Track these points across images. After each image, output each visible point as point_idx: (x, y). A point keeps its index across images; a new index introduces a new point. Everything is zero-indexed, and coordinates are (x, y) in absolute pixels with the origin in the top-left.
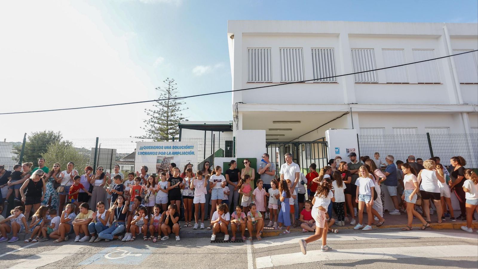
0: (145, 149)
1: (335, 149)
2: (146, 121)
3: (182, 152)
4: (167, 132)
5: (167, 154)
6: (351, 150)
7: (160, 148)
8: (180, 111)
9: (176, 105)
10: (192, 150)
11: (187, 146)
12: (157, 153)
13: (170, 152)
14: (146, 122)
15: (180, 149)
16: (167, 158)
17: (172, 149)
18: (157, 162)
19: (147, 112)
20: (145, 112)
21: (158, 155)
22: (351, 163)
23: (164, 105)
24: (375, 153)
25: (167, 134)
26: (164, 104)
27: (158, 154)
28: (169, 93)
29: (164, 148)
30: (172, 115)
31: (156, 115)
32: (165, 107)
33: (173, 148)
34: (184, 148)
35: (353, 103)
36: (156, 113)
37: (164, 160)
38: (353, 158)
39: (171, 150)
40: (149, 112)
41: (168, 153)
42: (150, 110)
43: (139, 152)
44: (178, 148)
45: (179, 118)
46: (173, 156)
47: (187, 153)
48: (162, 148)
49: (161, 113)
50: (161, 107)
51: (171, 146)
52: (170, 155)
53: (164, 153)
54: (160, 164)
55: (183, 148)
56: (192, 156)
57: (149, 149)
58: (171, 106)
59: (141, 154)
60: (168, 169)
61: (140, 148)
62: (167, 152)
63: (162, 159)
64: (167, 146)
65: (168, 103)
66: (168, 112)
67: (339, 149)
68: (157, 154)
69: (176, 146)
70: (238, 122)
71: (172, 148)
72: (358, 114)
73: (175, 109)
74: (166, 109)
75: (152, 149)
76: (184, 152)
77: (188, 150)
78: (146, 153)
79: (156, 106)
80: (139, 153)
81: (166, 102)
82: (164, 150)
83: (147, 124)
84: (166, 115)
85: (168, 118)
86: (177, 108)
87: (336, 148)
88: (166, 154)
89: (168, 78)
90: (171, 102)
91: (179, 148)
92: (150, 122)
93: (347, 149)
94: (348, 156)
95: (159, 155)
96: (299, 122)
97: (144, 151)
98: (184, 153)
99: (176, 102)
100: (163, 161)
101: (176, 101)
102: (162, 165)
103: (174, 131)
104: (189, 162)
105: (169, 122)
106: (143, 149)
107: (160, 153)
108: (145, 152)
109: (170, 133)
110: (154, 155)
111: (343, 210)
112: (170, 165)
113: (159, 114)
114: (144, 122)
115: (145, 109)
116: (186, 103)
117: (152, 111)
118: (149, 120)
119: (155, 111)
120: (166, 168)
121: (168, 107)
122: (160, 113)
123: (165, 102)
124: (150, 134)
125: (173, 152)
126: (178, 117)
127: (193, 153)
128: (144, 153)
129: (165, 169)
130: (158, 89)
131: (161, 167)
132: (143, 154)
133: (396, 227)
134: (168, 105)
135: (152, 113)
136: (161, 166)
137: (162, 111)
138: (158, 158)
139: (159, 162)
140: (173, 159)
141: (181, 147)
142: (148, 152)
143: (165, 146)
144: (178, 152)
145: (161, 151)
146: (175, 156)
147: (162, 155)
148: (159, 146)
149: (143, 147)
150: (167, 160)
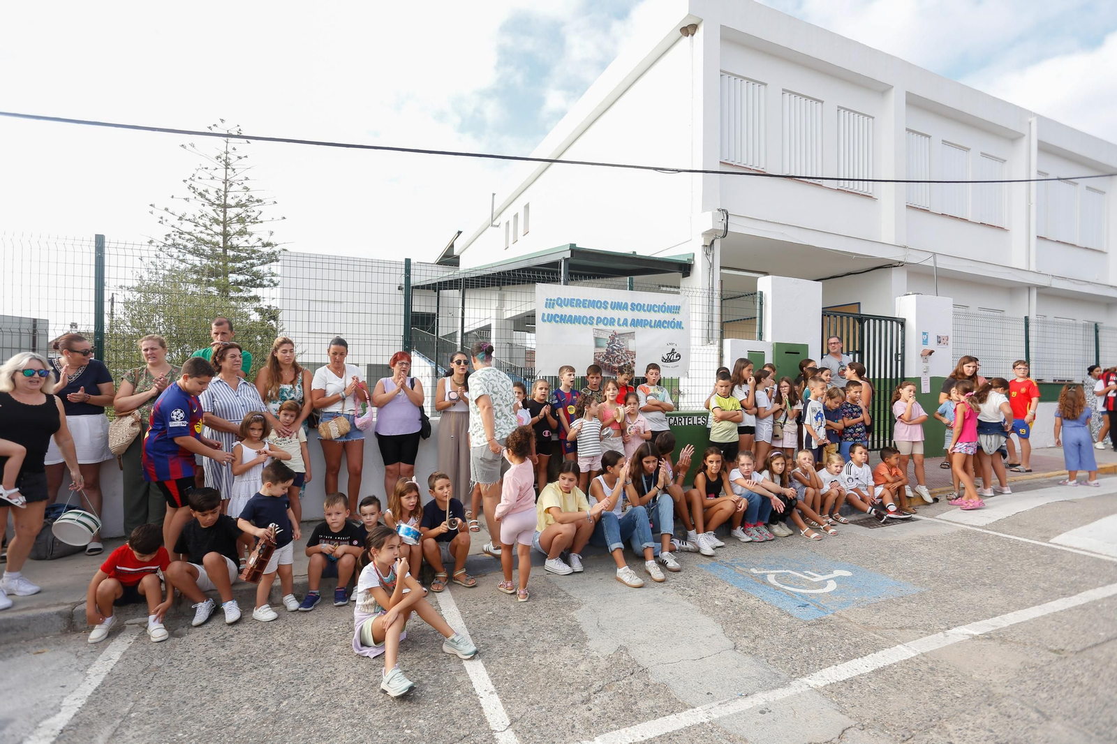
0: (560, 305)
2: (153, 241)
3: (656, 321)
5: (619, 325)
7: (599, 305)
8: (261, 222)
9: (249, 206)
10: (678, 318)
11: (665, 307)
12: (593, 319)
13: (626, 320)
15: (649, 311)
16: (620, 335)
17: (629, 309)
18: (597, 346)
19: (159, 212)
20: (150, 212)
21: (596, 327)
23: (211, 201)
26: (212, 197)
27: (595, 322)
28: (227, 165)
29: (611, 307)
30: (242, 233)
31: (187, 227)
34: (659, 312)
36: (189, 220)
37: (613, 338)
39: (629, 315)
40: (166, 215)
41: (621, 322)
42: (166, 209)
43: (544, 314)
44: (645, 311)
45: (263, 243)
46: (632, 329)
48: (603, 305)
51: (626, 304)
52: (627, 326)
53: (612, 322)
54: (604, 351)
55: (655, 311)
56: (676, 331)
57: (572, 306)
58: (233, 206)
59: (550, 321)
61: (546, 303)
62: (619, 319)
63: (606, 336)
64: (618, 303)
65: (226, 196)
68: (591, 324)
69: (639, 304)
70: (713, 257)
71: (629, 307)
73: (249, 217)
75: (580, 307)
76: (660, 321)
77: (668, 317)
78: (563, 319)
80: (546, 318)
82: (609, 313)
84: (219, 229)
85: (225, 240)
86: (253, 215)
87: (924, 333)
88: (616, 324)
89: (222, 120)
90: (236, 194)
91: (646, 308)
93: (938, 336)
95: (597, 324)
97: (557, 310)
98: (659, 324)
99: (250, 196)
100: (610, 344)
102: (608, 353)
104: (673, 347)
105: (230, 253)
106: (556, 306)
107: (599, 320)
108: (560, 314)
110: (585, 323)
115: (151, 205)
116: (275, 202)
117: (174, 214)
119: (183, 215)
120: (619, 363)
121: (225, 206)
123: (215, 192)
125: (633, 320)
126: (260, 239)
127: (679, 325)
128: (557, 319)
129: (616, 365)
130: (189, 147)
131: (607, 358)
132: (557, 322)
134: (223, 201)
135: (175, 220)
138: (598, 333)
139: (599, 344)
140: (634, 339)
141: (651, 308)
142: (571, 316)
143: (612, 302)
144: (646, 320)
145: (602, 313)
146: (638, 330)
147: (606, 325)
148: (599, 301)
149: (554, 300)
150: (618, 340)
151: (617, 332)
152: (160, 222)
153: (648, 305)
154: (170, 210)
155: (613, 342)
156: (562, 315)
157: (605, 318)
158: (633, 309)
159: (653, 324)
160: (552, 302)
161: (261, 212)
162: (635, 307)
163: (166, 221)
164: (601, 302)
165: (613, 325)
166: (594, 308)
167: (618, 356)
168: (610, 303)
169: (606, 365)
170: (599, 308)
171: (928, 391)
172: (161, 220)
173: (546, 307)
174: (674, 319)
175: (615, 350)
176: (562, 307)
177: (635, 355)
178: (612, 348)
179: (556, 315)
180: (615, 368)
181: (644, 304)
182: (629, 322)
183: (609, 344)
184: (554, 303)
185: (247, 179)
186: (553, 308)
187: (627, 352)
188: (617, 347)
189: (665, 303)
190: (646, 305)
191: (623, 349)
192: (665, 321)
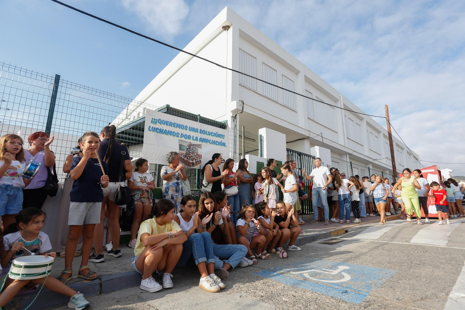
3: (212, 140)
5: (193, 140)
7: (182, 127)
10: (224, 141)
11: (217, 134)
12: (179, 134)
13: (197, 137)
15: (209, 135)
16: (193, 145)
17: (199, 133)
18: (180, 149)
21: (180, 139)
27: (180, 136)
29: (189, 130)
33: (201, 133)
34: (214, 136)
37: (189, 146)
39: (199, 135)
41: (194, 138)
43: (150, 127)
44: (207, 134)
46: (200, 143)
47: (217, 143)
48: (185, 128)
51: (197, 129)
52: (197, 141)
53: (189, 137)
54: (184, 152)
55: (212, 136)
56: (223, 147)
57: (167, 125)
59: (154, 131)
60: (194, 161)
61: (152, 121)
62: (193, 137)
63: (186, 145)
64: (193, 128)
67: (324, 164)
68: (178, 136)
69: (204, 130)
71: (199, 131)
75: (172, 126)
76: (214, 141)
77: (218, 139)
78: (161, 131)
80: (151, 129)
82: (188, 133)
88: (191, 139)
97: (158, 126)
98: (214, 143)
102: (187, 154)
106: (158, 123)
107: (182, 135)
108: (159, 128)
110: (174, 136)
120: (192, 160)
125: (201, 138)
127: (224, 144)
128: (158, 131)
129: (191, 161)
132: (158, 132)
136: (185, 156)
138: (181, 142)
139: (182, 148)
140: (201, 148)
141: (210, 134)
142: (166, 130)
143: (190, 127)
144: (207, 139)
145: (184, 132)
146: (203, 144)
147: (186, 138)
148: (182, 125)
149: (157, 120)
150: (192, 148)
151: (192, 143)
153: (209, 132)
155: (190, 148)
156: (161, 129)
157: (186, 135)
159: (211, 142)
160: (155, 121)
162: (202, 132)
164: (184, 126)
165: (190, 139)
166: (179, 128)
167: (192, 156)
168: (188, 127)
169: (185, 160)
170: (182, 129)
173: (151, 123)
174: (222, 141)
175: (190, 152)
176: (161, 124)
177: (201, 157)
178: (189, 151)
179: (157, 128)
180: (190, 163)
182: (199, 139)
183: (187, 149)
184: (156, 122)
186: (156, 124)
187: (197, 155)
188: (191, 151)
189: (217, 132)
190: (208, 132)
191: (195, 153)
192: (217, 141)
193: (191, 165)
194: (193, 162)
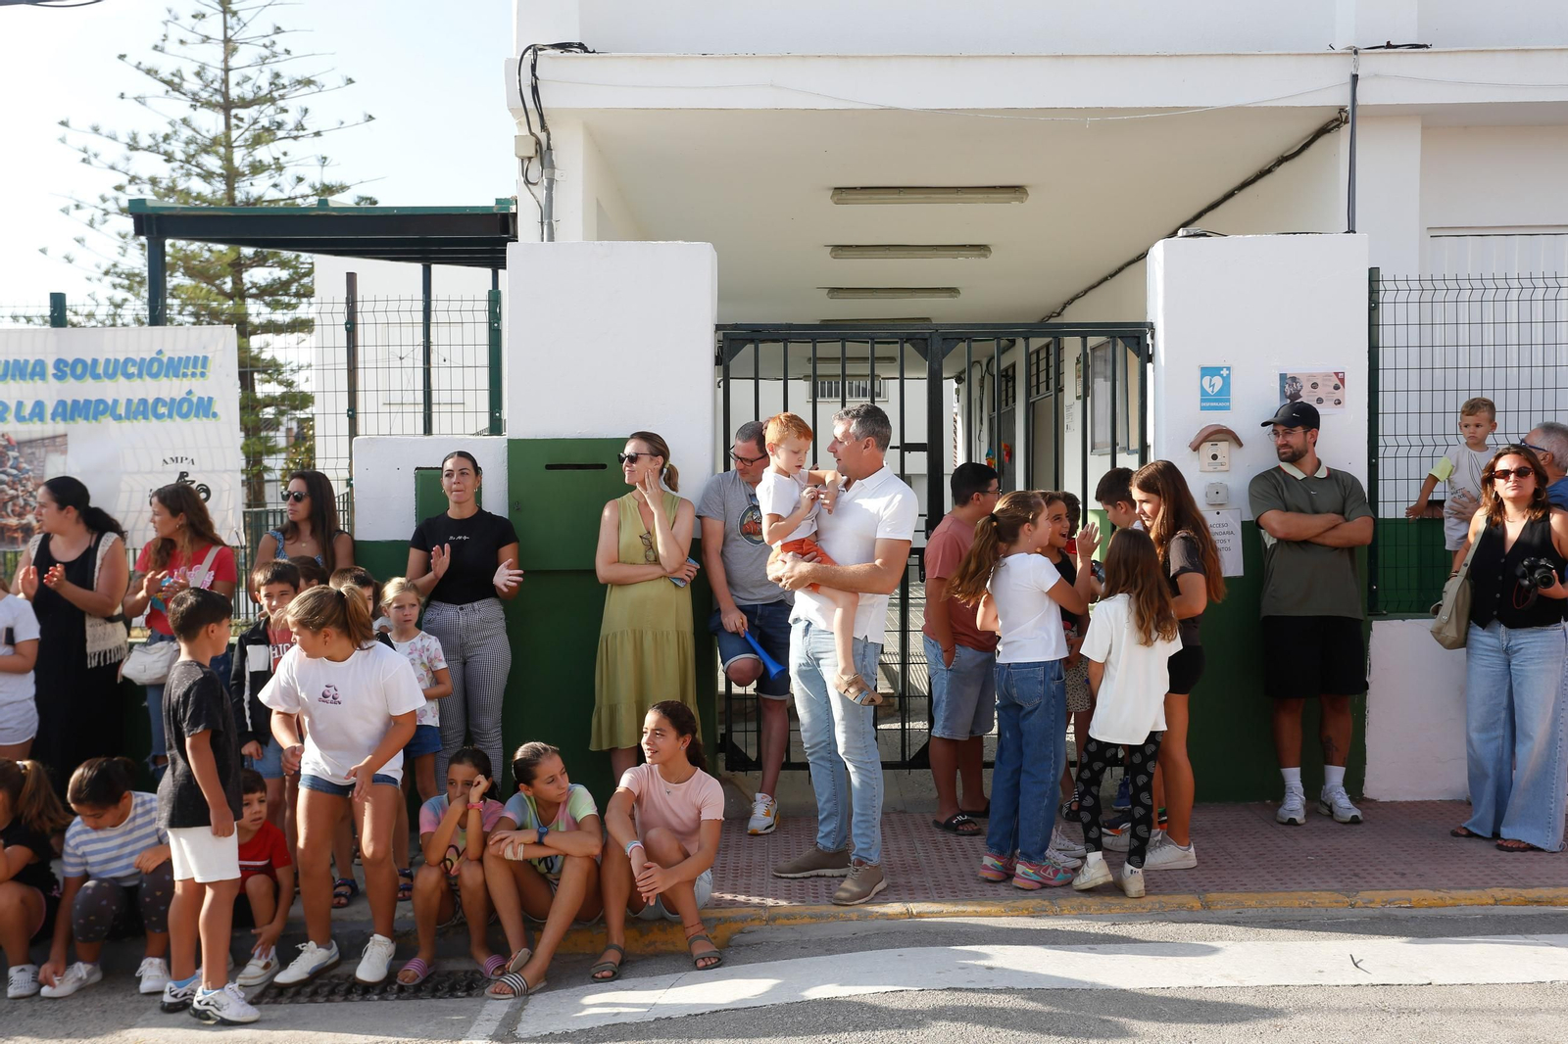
1: (1198, 373)
2: (78, 207)
3: (129, 401)
4: (238, 281)
5: (20, 418)
6: (1315, 386)
8: (318, 134)
9: (282, 97)
10: (200, 388)
11: (160, 361)
14: (85, 215)
15: (112, 376)
16: (21, 444)
17: (50, 378)
19: (79, 137)
20: (63, 140)
22: (1278, 469)
23: (195, 98)
24: (1464, 399)
25: (240, 293)
30: (257, 168)
31: (149, 164)
32: (208, 104)
33: (60, 378)
34: (140, 375)
35: (1389, 46)
36: (149, 149)
38: (1297, 438)
39: (50, 391)
40: (95, 143)
41: (27, 411)
42: (96, 130)
44: (96, 377)
45: (313, 187)
46: (60, 427)
47: (162, 410)
49: (177, 148)
50: (180, 107)
51: (40, 363)
52: (41, 420)
53: (1, 412)
55: (129, 376)
56: (197, 425)
58: (245, 104)
60: (30, 518)
62: (20, 404)
64: (16, 362)
65: (225, 81)
66: (229, 146)
67: (1226, 380)
69: (77, 361)
70: (550, 188)
71: (51, 370)
72: (1424, 128)
73: (280, 125)
74: (211, 123)
76: (144, 401)
77: (171, 388)
79: (141, 100)
81: (210, 74)
83: (91, 224)
84: (213, 163)
85: (231, 188)
86: (290, 119)
87: (1207, 371)
90: (248, 72)
91: (100, 370)
92: (106, 213)
93: (1283, 377)
94: (1264, 425)
96: (1017, 190)
98: (143, 410)
99: (277, 75)
101: (277, 68)
103: (284, 274)
104: (183, 467)
109: (254, 285)
111: (1144, 797)
112: (42, 490)
113: (169, 158)
114: (66, 211)
115: (63, 123)
116: (350, 81)
117: (114, 139)
118: (104, 199)
119: (134, 138)
120: (21, 515)
121: (227, 106)
122: (169, 149)
123: (198, 74)
124: (120, 295)
125: (62, 403)
126: (300, 180)
127: (203, 409)
129: (13, 521)
133: (1538, 902)
134: (226, 95)
135: (116, 152)
137: (186, 133)
140: (64, 452)
141: (116, 369)
144: (100, 401)
146: (79, 428)
150: (16, 458)
151: (14, 438)
152: (84, 160)
153: (110, 360)
154: (104, 130)
158: (60, 376)
159: (122, 410)
161: (306, 111)
162: (64, 370)
163: (96, 155)
165: (5, 420)
167: (13, 498)
171: (1240, 572)
172: (85, 156)
174: (190, 392)
180: (9, 528)
181: (95, 362)
182: (49, 411)
185: (278, 30)
188: (8, 475)
189: (160, 352)
190: (102, 361)
191: (28, 479)
192: (158, 400)
193: (16, 538)
194: (24, 522)
